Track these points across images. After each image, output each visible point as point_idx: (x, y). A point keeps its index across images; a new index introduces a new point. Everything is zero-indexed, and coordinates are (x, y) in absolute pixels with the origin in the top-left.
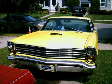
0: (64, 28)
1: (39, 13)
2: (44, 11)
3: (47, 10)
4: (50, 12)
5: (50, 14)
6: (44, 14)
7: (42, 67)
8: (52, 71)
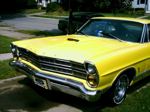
0: (102, 33)
1: (129, 13)
2: (138, 11)
3: (142, 9)
4: (147, 12)
5: (145, 15)
6: (137, 14)
7: (36, 80)
8: (45, 88)
